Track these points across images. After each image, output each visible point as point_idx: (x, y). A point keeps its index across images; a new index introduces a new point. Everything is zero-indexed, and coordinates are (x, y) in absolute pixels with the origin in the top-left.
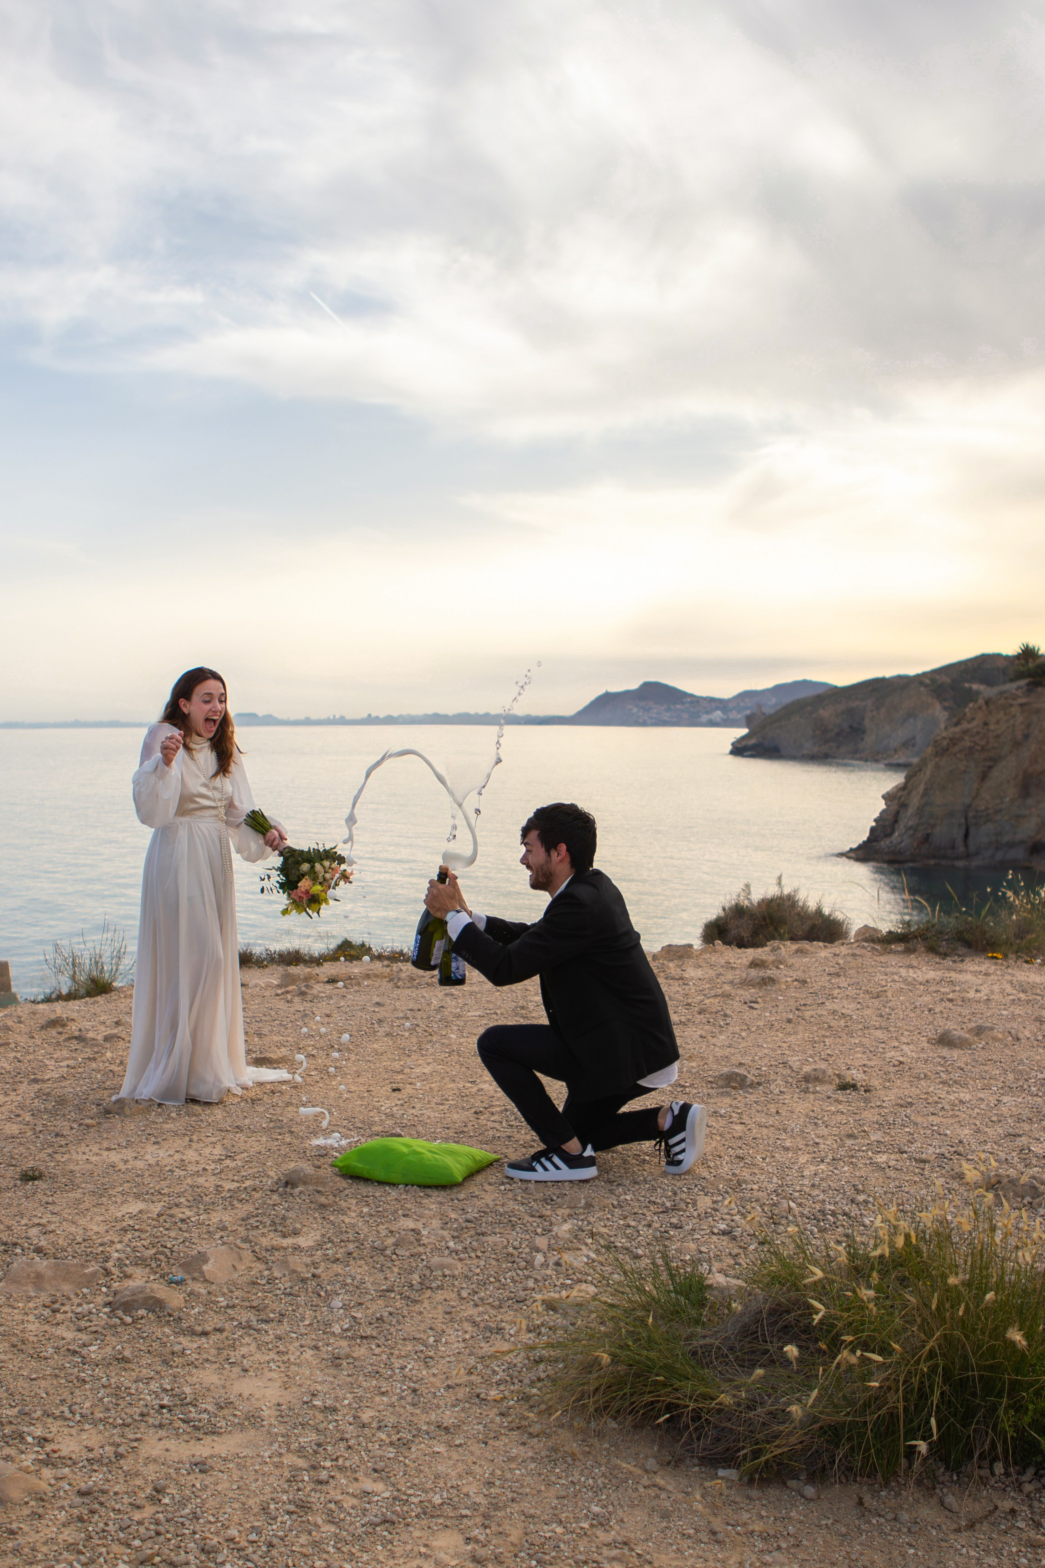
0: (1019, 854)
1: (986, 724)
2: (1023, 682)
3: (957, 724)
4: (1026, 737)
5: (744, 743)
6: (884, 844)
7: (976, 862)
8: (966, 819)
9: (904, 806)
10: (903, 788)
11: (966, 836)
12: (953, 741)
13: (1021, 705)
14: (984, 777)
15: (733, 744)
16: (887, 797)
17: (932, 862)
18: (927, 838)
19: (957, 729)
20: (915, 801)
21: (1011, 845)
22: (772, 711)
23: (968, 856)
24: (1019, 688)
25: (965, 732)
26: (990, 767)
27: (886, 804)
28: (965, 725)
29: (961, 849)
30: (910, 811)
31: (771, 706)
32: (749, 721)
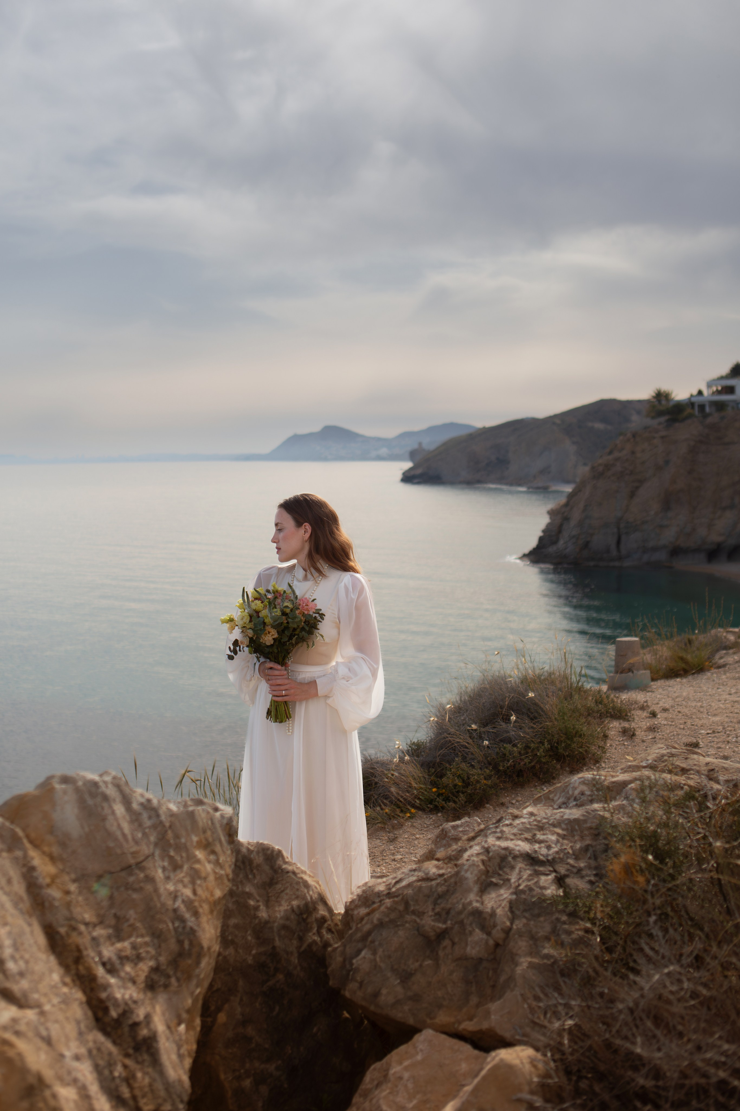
0: (662, 556)
1: (633, 453)
2: (663, 419)
3: (610, 453)
4: (667, 462)
5: (412, 473)
6: (552, 549)
7: (627, 563)
8: (619, 529)
9: (566, 519)
10: (566, 505)
11: (618, 543)
12: (608, 467)
13: (662, 437)
14: (632, 495)
15: (404, 474)
16: (551, 513)
17: (592, 564)
18: (586, 545)
19: (611, 457)
20: (576, 515)
21: (655, 549)
22: (432, 447)
23: (620, 558)
24: (660, 424)
25: (617, 459)
26: (637, 488)
27: (551, 518)
28: (616, 454)
29: (614, 553)
30: (573, 523)
31: (430, 444)
32: (412, 455)
